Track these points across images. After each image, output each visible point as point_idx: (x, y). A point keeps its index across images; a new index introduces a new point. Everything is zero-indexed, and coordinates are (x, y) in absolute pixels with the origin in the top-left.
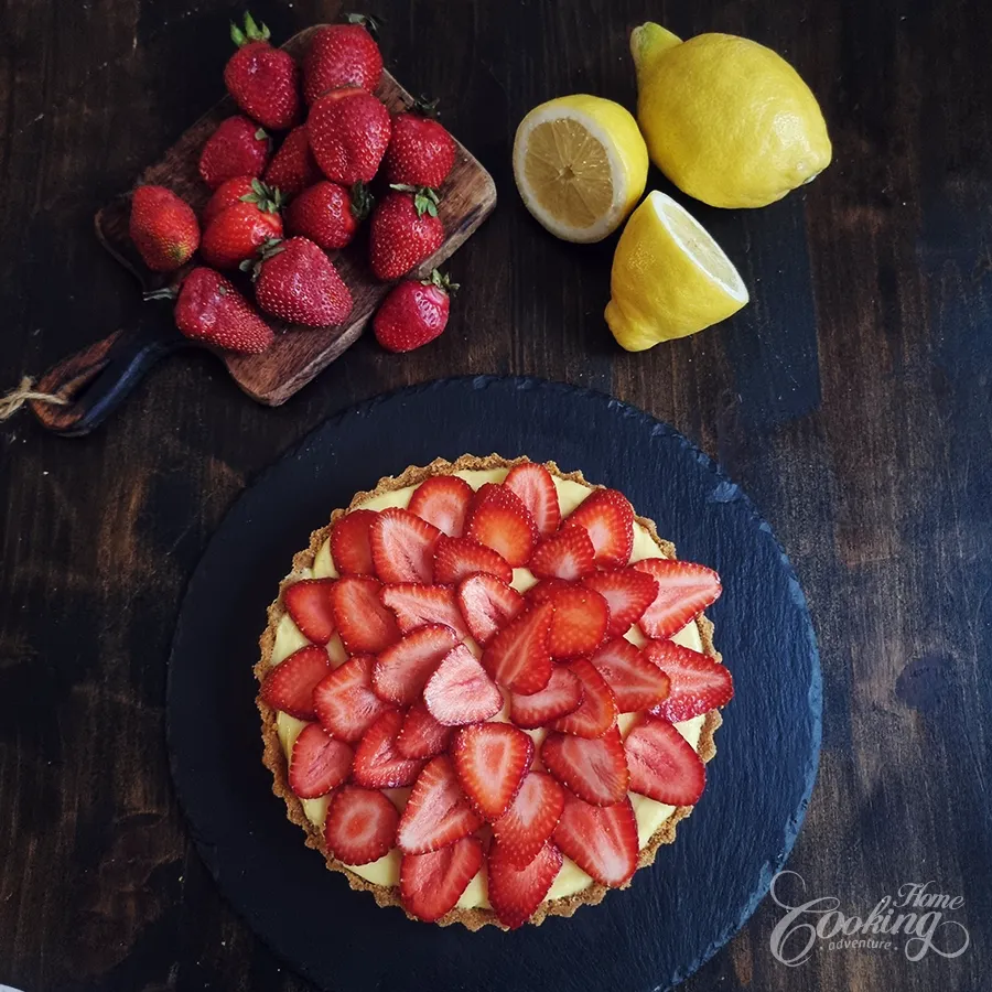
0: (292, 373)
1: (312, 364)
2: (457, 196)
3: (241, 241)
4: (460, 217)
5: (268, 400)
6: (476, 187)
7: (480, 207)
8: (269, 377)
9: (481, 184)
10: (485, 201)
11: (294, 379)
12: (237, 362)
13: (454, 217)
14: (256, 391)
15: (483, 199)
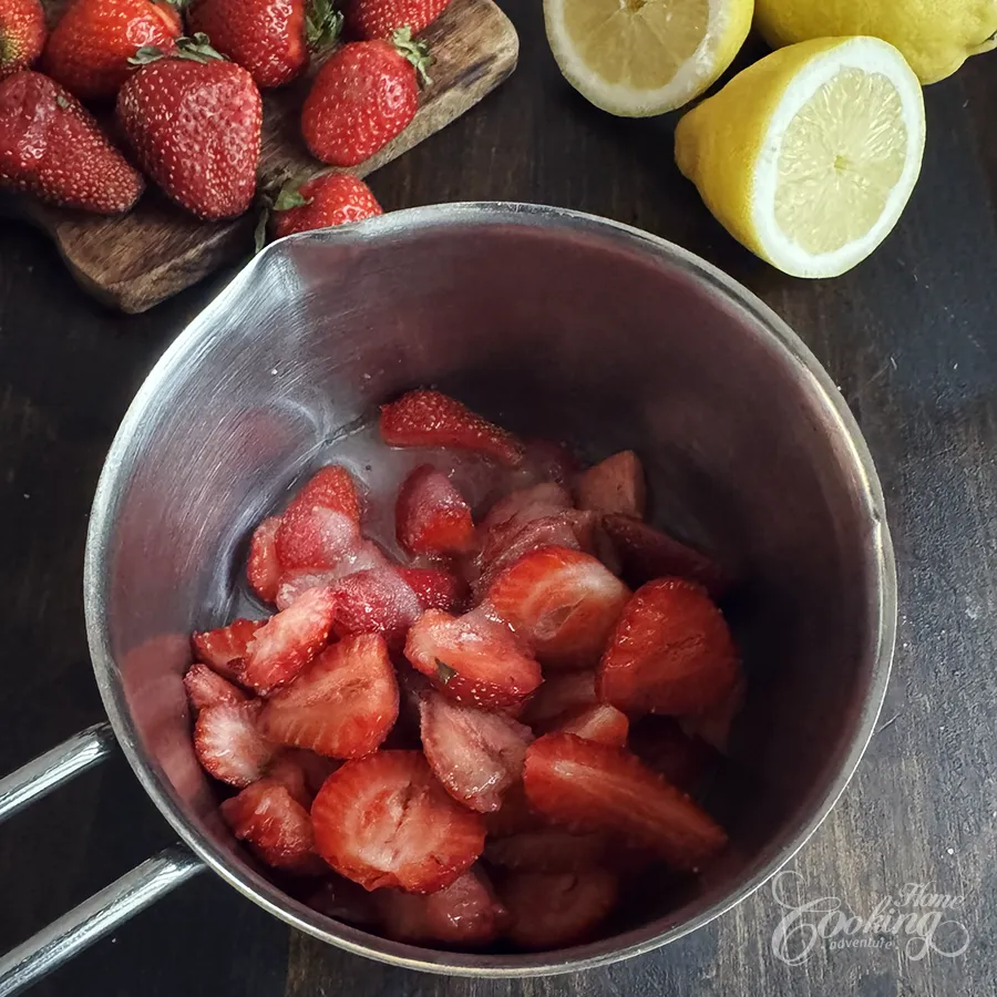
0: (165, 257)
1: (201, 246)
2: (459, 40)
3: (110, 35)
4: (463, 67)
5: (118, 295)
6: (490, 31)
7: (492, 58)
8: (126, 258)
9: (497, 30)
10: (502, 50)
11: (168, 266)
12: (76, 232)
13: (452, 66)
14: (100, 278)
15: (499, 46)
